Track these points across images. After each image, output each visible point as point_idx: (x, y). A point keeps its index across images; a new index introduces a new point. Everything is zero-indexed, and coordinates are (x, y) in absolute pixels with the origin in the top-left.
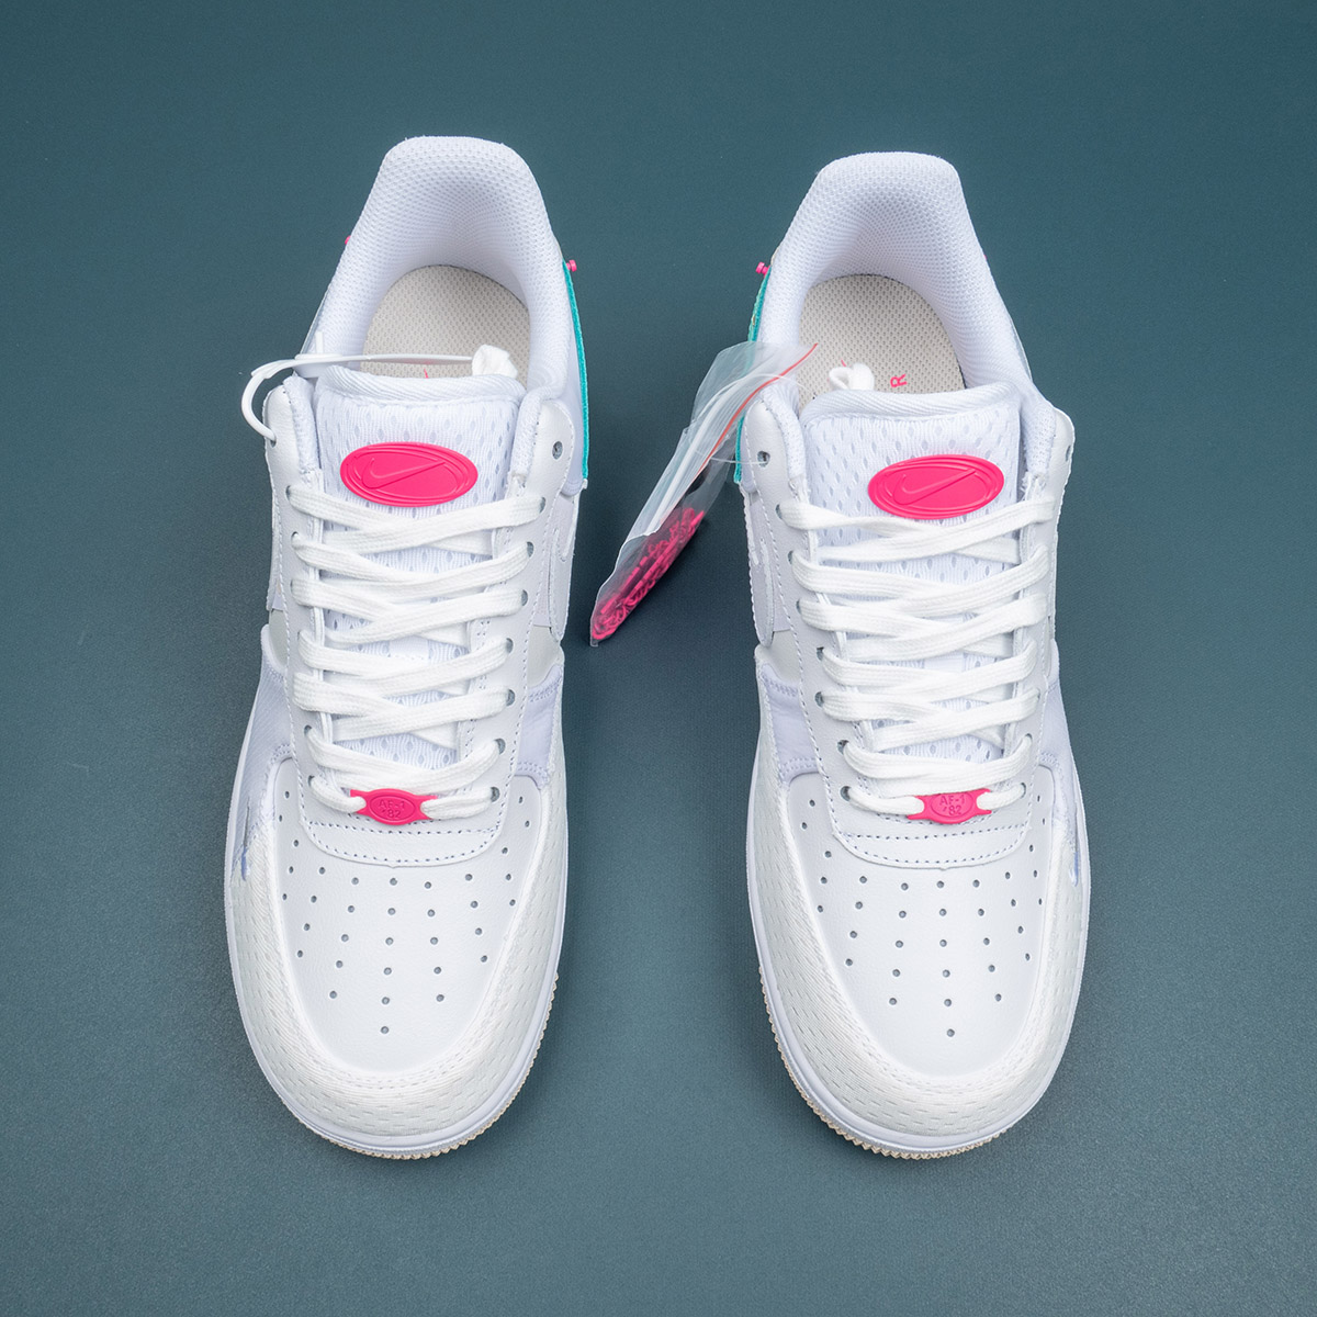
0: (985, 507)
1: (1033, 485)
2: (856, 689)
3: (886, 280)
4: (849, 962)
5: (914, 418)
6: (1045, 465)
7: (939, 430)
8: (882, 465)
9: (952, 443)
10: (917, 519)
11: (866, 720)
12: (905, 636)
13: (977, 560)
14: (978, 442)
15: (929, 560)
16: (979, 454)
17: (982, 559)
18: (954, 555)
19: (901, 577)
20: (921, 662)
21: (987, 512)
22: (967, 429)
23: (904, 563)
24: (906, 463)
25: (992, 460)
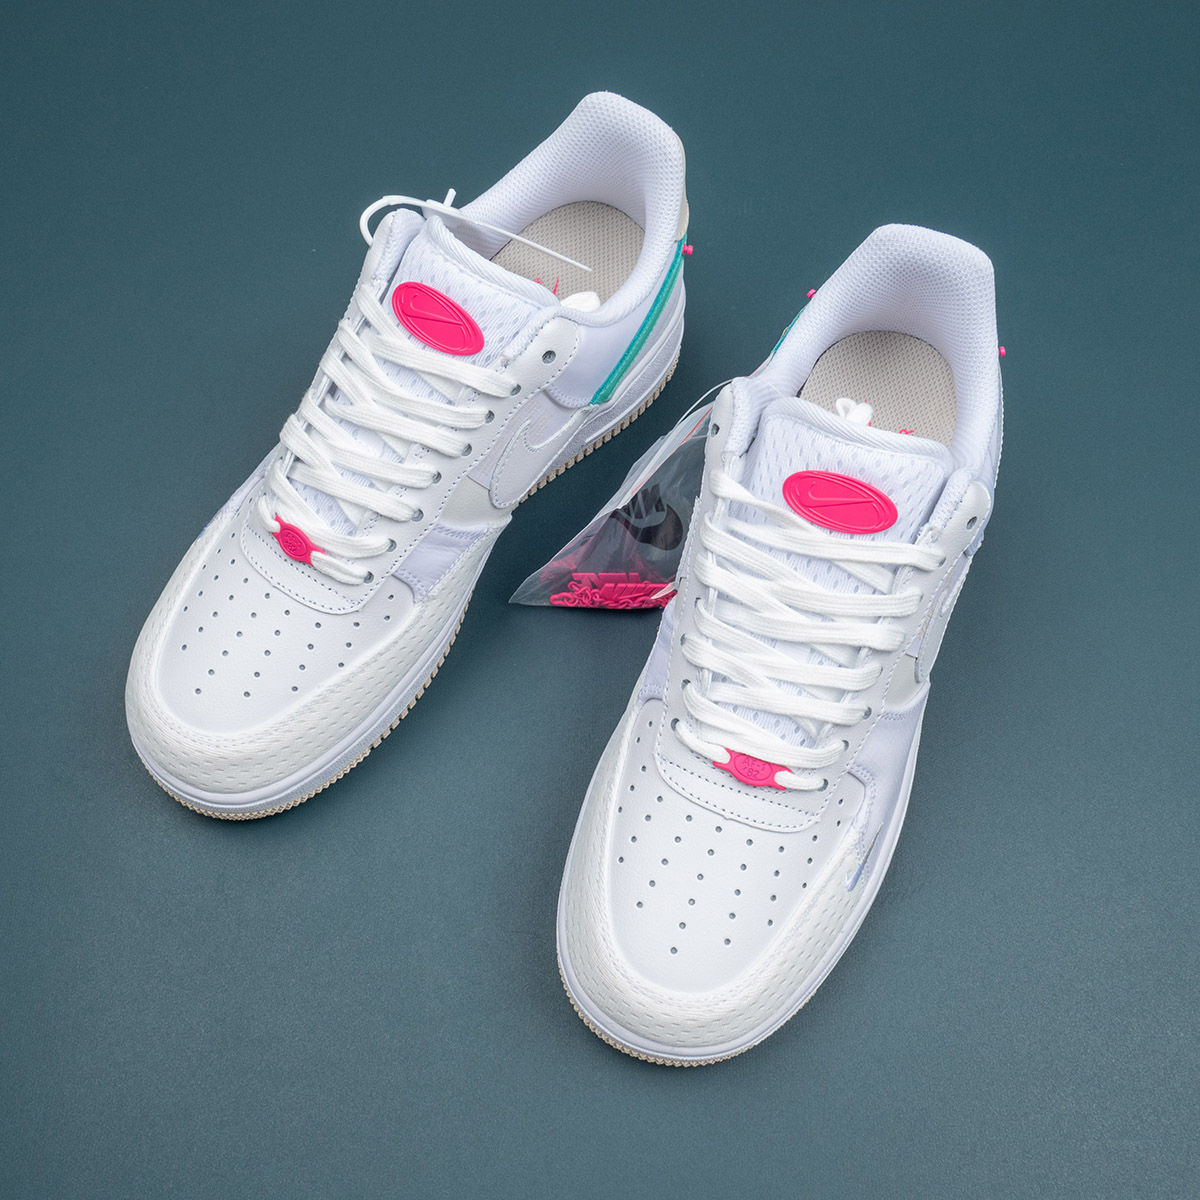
0: (872, 535)
1: (925, 535)
2: (710, 641)
3: (929, 347)
4: (621, 859)
5: (840, 439)
6: (943, 523)
7: (855, 456)
8: (802, 468)
9: (862, 470)
10: (812, 523)
11: (708, 670)
12: (766, 614)
13: (850, 575)
14: (885, 478)
15: (810, 559)
16: (883, 489)
17: (856, 578)
18: (830, 563)
19: (782, 564)
20: (774, 641)
21: (873, 539)
22: (878, 464)
23: (789, 554)
24: (819, 473)
25: (893, 498)
